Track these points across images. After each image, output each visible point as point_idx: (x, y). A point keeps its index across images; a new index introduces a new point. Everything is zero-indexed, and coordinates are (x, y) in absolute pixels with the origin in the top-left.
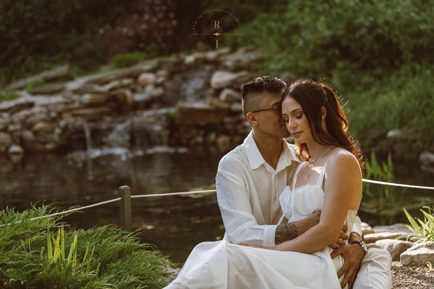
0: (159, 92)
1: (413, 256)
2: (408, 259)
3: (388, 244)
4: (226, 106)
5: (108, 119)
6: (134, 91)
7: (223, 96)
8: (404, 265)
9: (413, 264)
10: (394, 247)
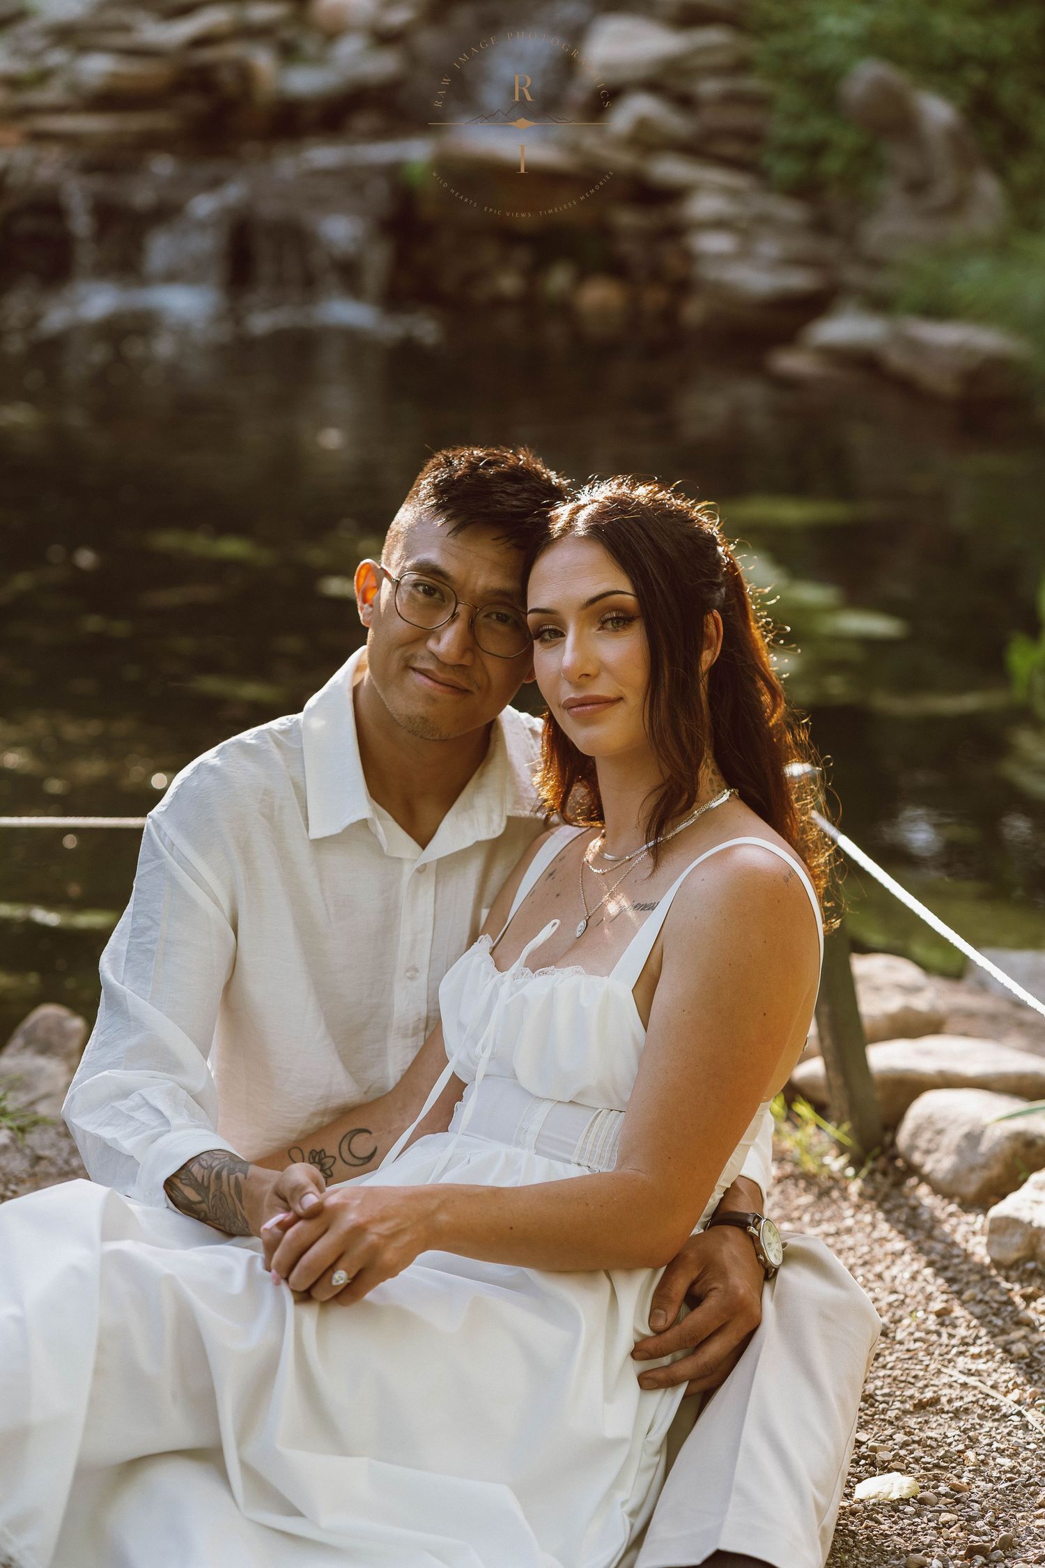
0: (382, 65)
1: (1039, 1228)
2: (1017, 1239)
3: (963, 1125)
4: (624, 159)
5: (163, 166)
6: (288, 53)
7: (623, 118)
8: (997, 1264)
9: (1030, 1265)
10: (984, 1147)
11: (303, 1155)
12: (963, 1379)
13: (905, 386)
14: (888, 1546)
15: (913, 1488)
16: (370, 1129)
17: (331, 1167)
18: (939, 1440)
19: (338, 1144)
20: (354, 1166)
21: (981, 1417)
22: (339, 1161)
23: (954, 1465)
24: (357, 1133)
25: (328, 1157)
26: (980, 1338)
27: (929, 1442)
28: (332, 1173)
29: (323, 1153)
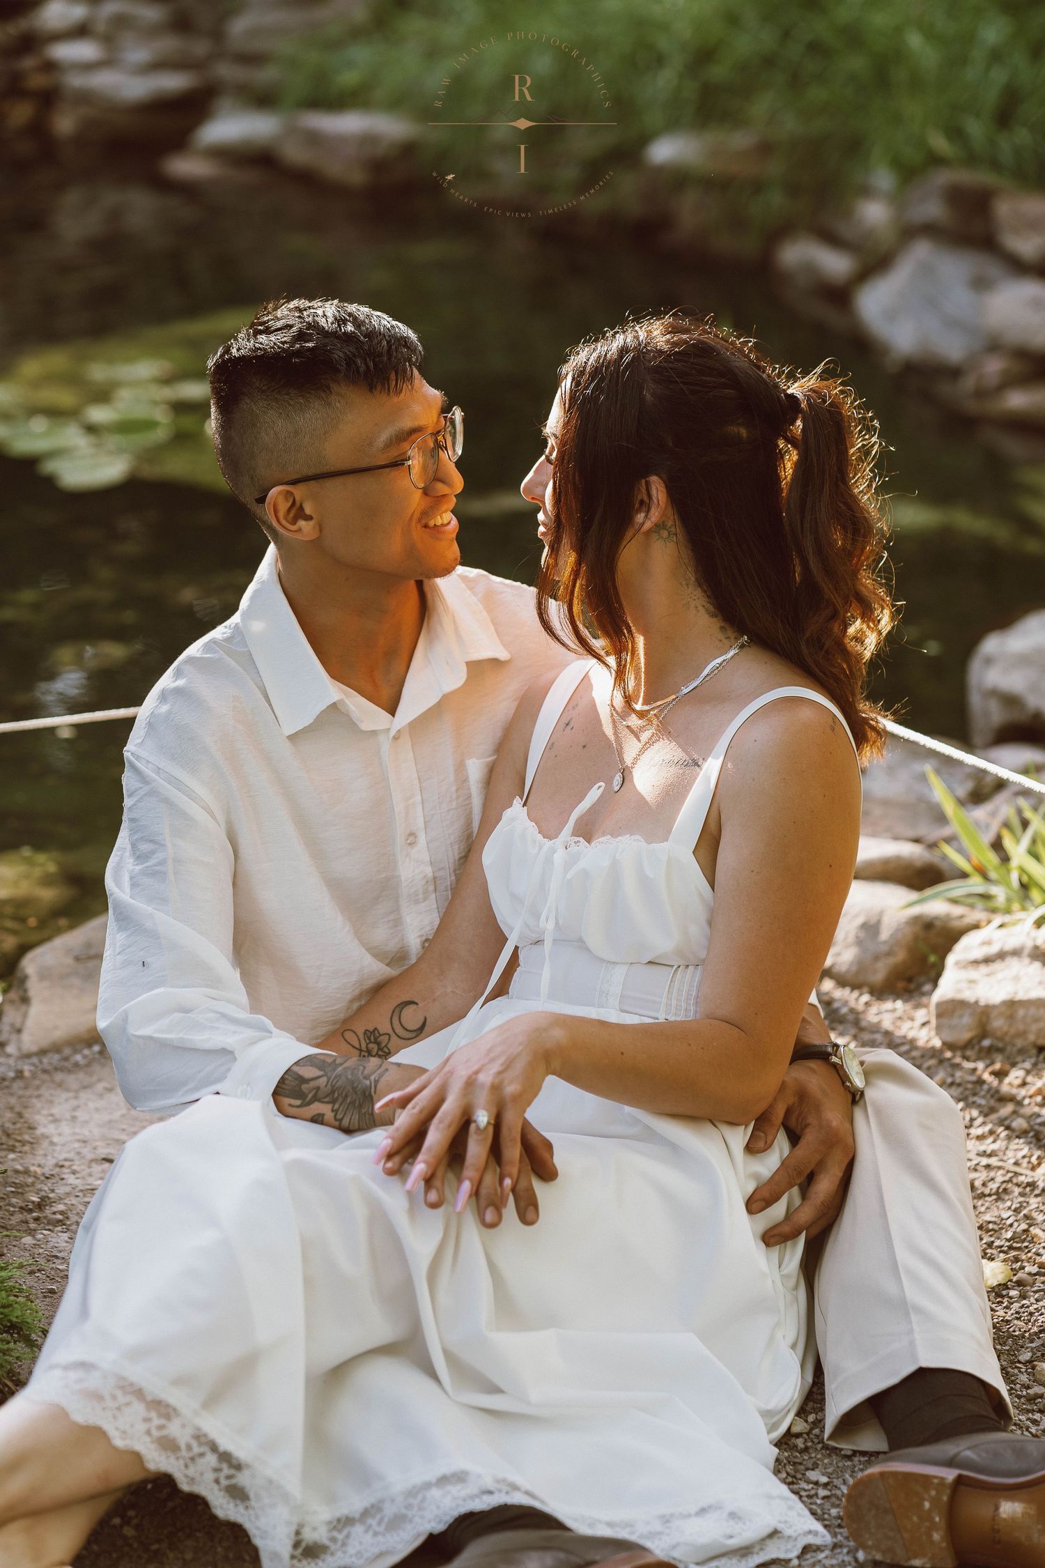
1: (987, 1006)
2: (967, 1020)
8: (948, 1046)
9: (986, 1043)
11: (357, 1036)
12: (985, 1161)
13: (306, 179)
14: (1014, 1331)
15: (1006, 1272)
16: (416, 1001)
17: (387, 1044)
18: (998, 1222)
19: (388, 1020)
20: (409, 1039)
21: (1021, 1194)
22: (394, 1037)
23: (1026, 1244)
24: (405, 1006)
25: (383, 1035)
26: (975, 1119)
27: (991, 1226)
28: (388, 1049)
29: (376, 1032)
